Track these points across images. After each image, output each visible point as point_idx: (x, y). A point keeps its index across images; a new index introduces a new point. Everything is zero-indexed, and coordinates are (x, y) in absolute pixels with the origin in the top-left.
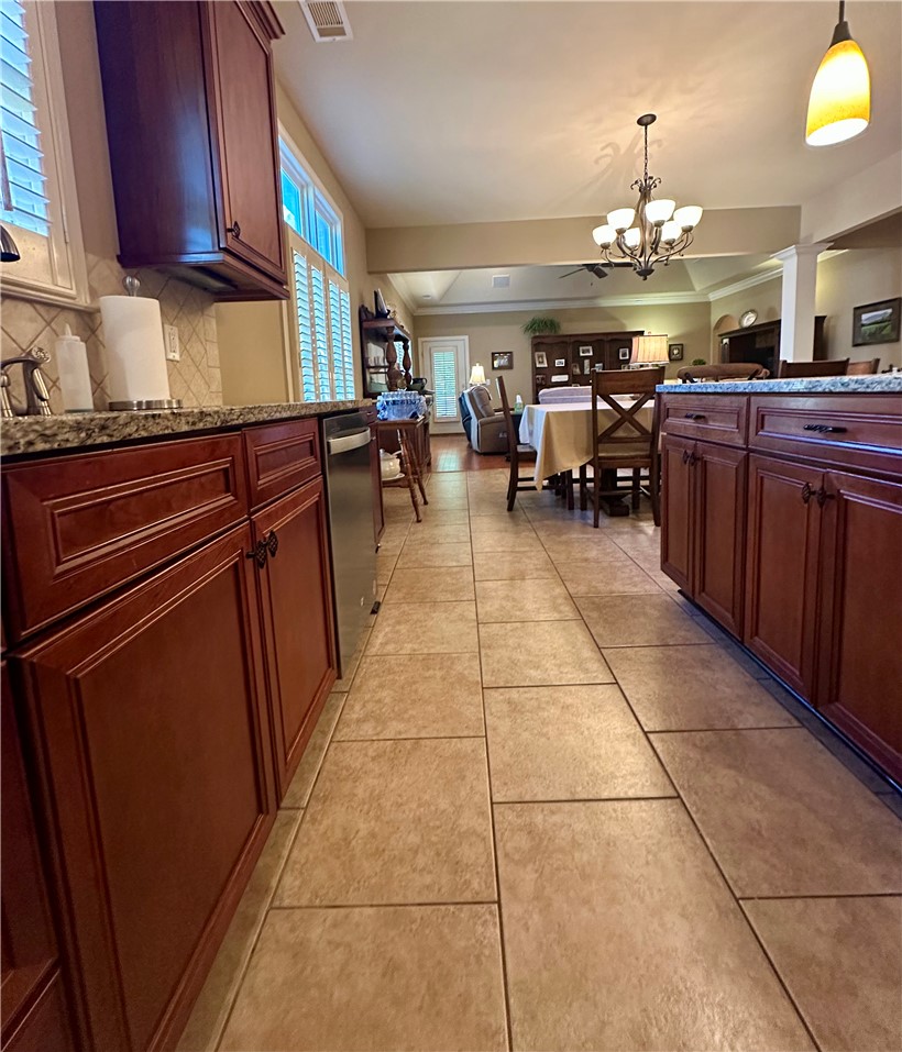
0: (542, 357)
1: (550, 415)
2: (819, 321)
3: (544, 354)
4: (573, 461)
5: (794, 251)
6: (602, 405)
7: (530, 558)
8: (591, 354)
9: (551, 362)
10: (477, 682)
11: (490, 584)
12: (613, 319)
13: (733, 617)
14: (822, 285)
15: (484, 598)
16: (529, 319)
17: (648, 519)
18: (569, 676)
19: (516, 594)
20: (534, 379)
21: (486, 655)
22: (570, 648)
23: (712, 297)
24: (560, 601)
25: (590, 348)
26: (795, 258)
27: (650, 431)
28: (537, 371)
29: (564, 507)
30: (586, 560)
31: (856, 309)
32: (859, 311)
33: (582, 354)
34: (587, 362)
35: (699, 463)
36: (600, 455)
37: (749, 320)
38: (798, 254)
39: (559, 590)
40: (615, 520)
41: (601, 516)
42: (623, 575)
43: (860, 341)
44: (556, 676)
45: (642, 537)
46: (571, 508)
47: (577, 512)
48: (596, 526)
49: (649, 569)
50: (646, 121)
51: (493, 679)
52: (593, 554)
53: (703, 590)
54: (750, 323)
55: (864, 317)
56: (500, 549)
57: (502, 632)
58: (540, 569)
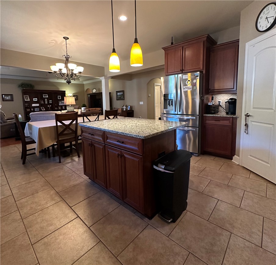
0: (27, 97)
1: (40, 129)
2: (110, 93)
3: (28, 96)
4: (50, 143)
5: (104, 78)
6: (59, 124)
7: (38, 183)
8: (47, 97)
9: (31, 99)
10: (29, 244)
11: (23, 200)
12: (55, 86)
13: (104, 184)
14: (110, 85)
15: (22, 207)
16: (20, 83)
17: (75, 156)
18: (64, 222)
19: (36, 200)
20: (24, 105)
21: (30, 231)
22: (61, 212)
23: (85, 83)
24: (54, 196)
25: (47, 95)
26: (104, 79)
27: (75, 130)
28: (25, 102)
29: (46, 157)
30: (59, 177)
31: (116, 91)
32: (117, 92)
33: (44, 97)
34: (46, 100)
35: (93, 146)
36: (60, 139)
37: (94, 91)
38: (105, 79)
39: (53, 192)
40: (65, 158)
41: (61, 158)
42: (73, 178)
43: (118, 99)
44: (59, 225)
45: (74, 163)
46: (49, 157)
47: (52, 158)
48: (60, 162)
49: (79, 174)
50: (66, 38)
51: (35, 239)
52: (61, 173)
53: (96, 178)
54: (95, 92)
55: (118, 94)
56: (24, 183)
57: (35, 218)
58: (43, 186)
